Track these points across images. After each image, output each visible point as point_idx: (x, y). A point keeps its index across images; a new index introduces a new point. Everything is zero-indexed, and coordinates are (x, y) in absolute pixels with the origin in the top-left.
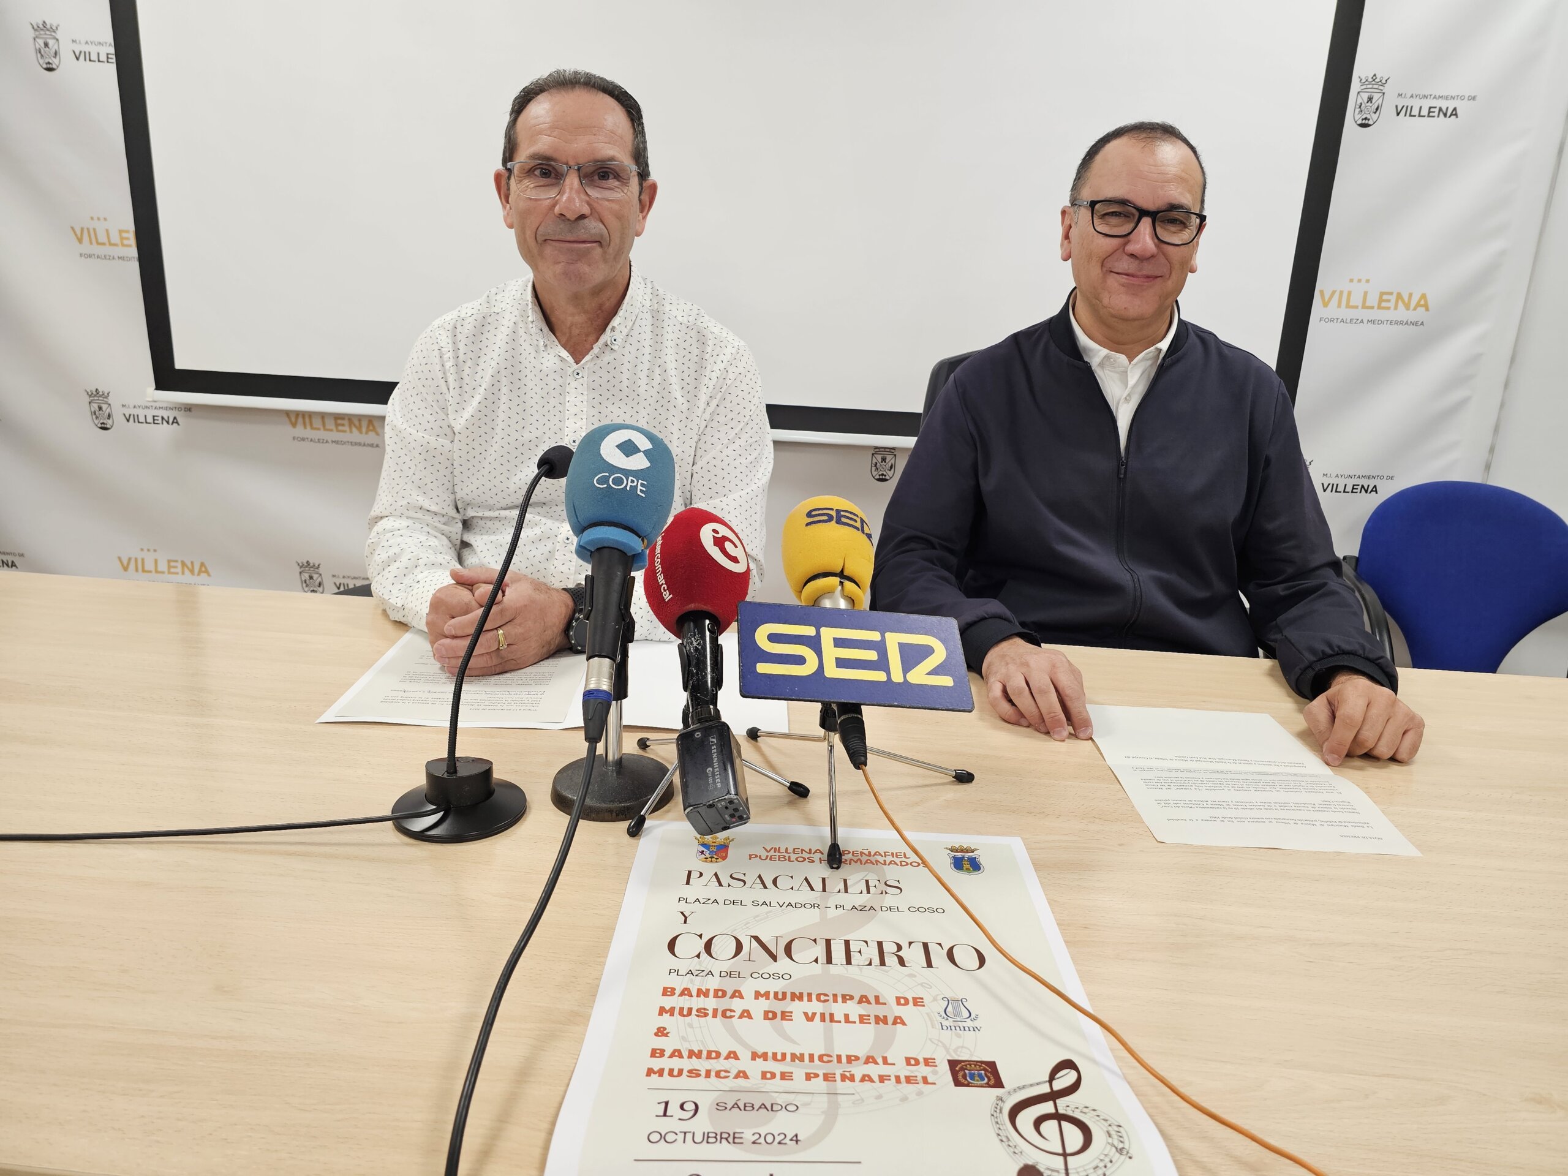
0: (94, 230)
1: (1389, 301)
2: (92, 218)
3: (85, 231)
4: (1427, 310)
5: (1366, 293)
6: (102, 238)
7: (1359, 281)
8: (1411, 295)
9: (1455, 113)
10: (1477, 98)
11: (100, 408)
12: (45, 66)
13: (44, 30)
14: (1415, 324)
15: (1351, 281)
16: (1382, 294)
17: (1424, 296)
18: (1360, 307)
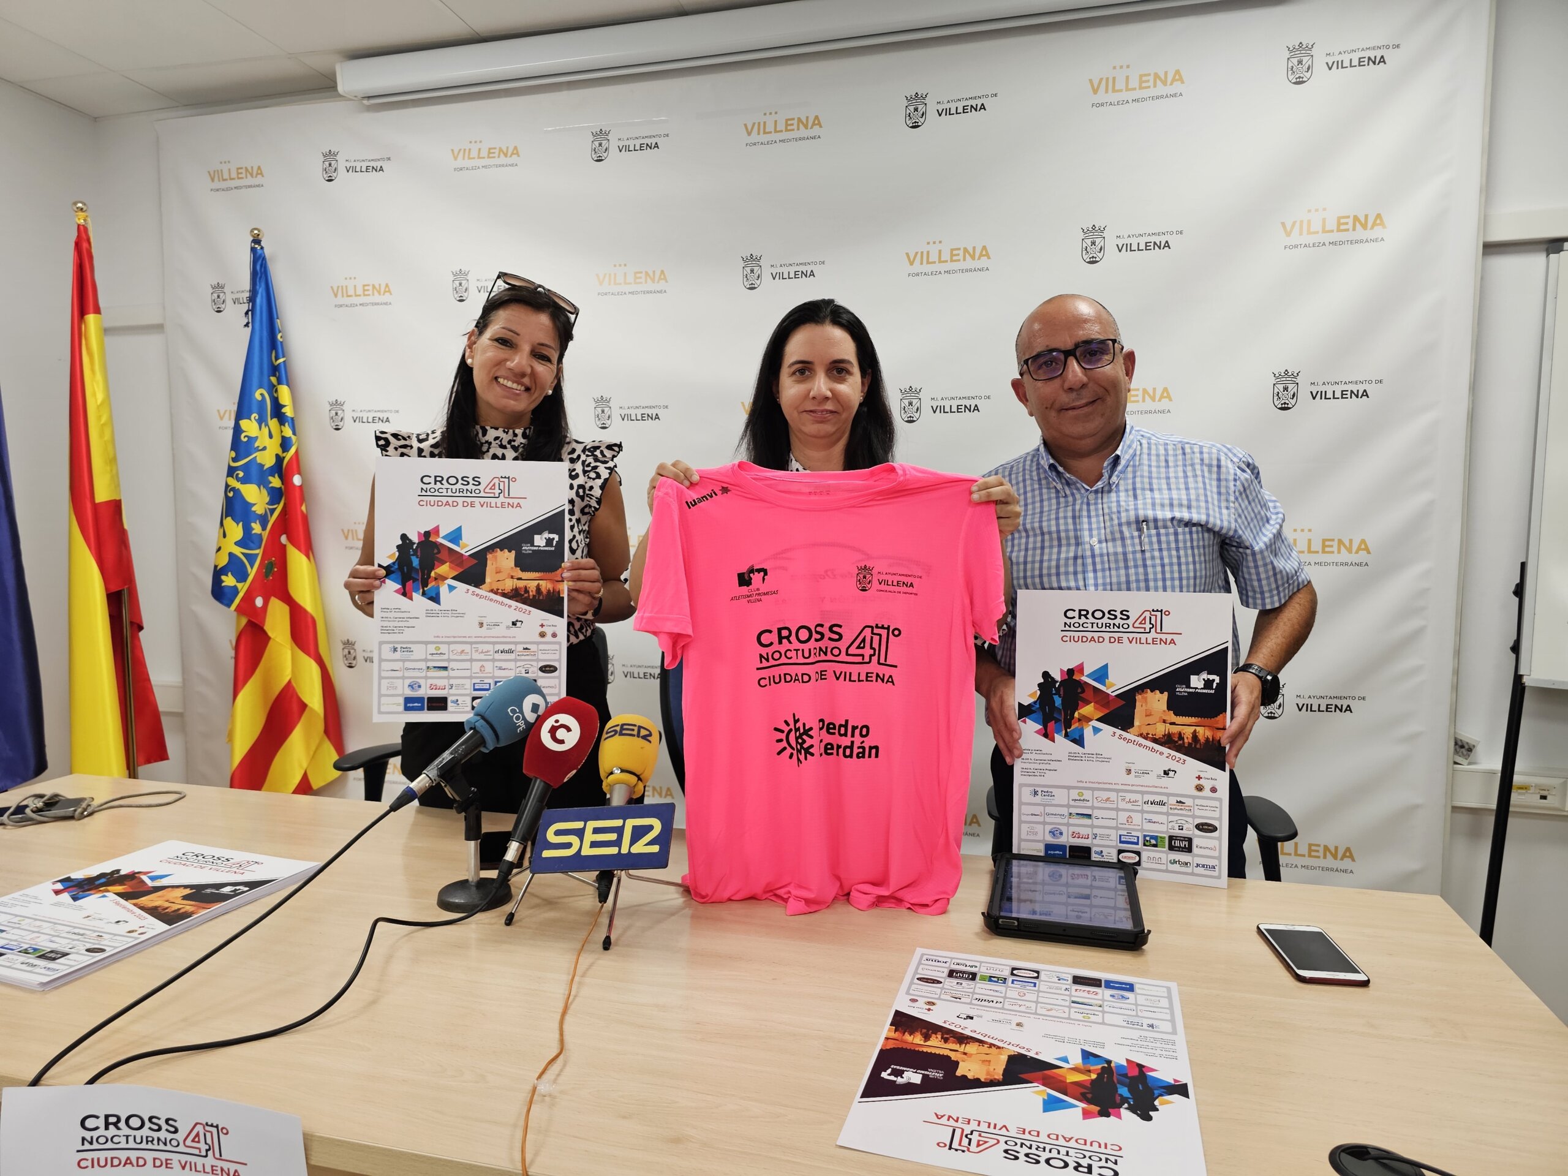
1: (1332, 546)
4: (1369, 553)
5: (1310, 541)
7: (1302, 530)
8: (1351, 541)
9: (1365, 394)
10: (1384, 381)
11: (349, 653)
13: (337, 405)
14: (1360, 564)
15: (1295, 530)
16: (1324, 541)
17: (1363, 541)
18: (1306, 552)
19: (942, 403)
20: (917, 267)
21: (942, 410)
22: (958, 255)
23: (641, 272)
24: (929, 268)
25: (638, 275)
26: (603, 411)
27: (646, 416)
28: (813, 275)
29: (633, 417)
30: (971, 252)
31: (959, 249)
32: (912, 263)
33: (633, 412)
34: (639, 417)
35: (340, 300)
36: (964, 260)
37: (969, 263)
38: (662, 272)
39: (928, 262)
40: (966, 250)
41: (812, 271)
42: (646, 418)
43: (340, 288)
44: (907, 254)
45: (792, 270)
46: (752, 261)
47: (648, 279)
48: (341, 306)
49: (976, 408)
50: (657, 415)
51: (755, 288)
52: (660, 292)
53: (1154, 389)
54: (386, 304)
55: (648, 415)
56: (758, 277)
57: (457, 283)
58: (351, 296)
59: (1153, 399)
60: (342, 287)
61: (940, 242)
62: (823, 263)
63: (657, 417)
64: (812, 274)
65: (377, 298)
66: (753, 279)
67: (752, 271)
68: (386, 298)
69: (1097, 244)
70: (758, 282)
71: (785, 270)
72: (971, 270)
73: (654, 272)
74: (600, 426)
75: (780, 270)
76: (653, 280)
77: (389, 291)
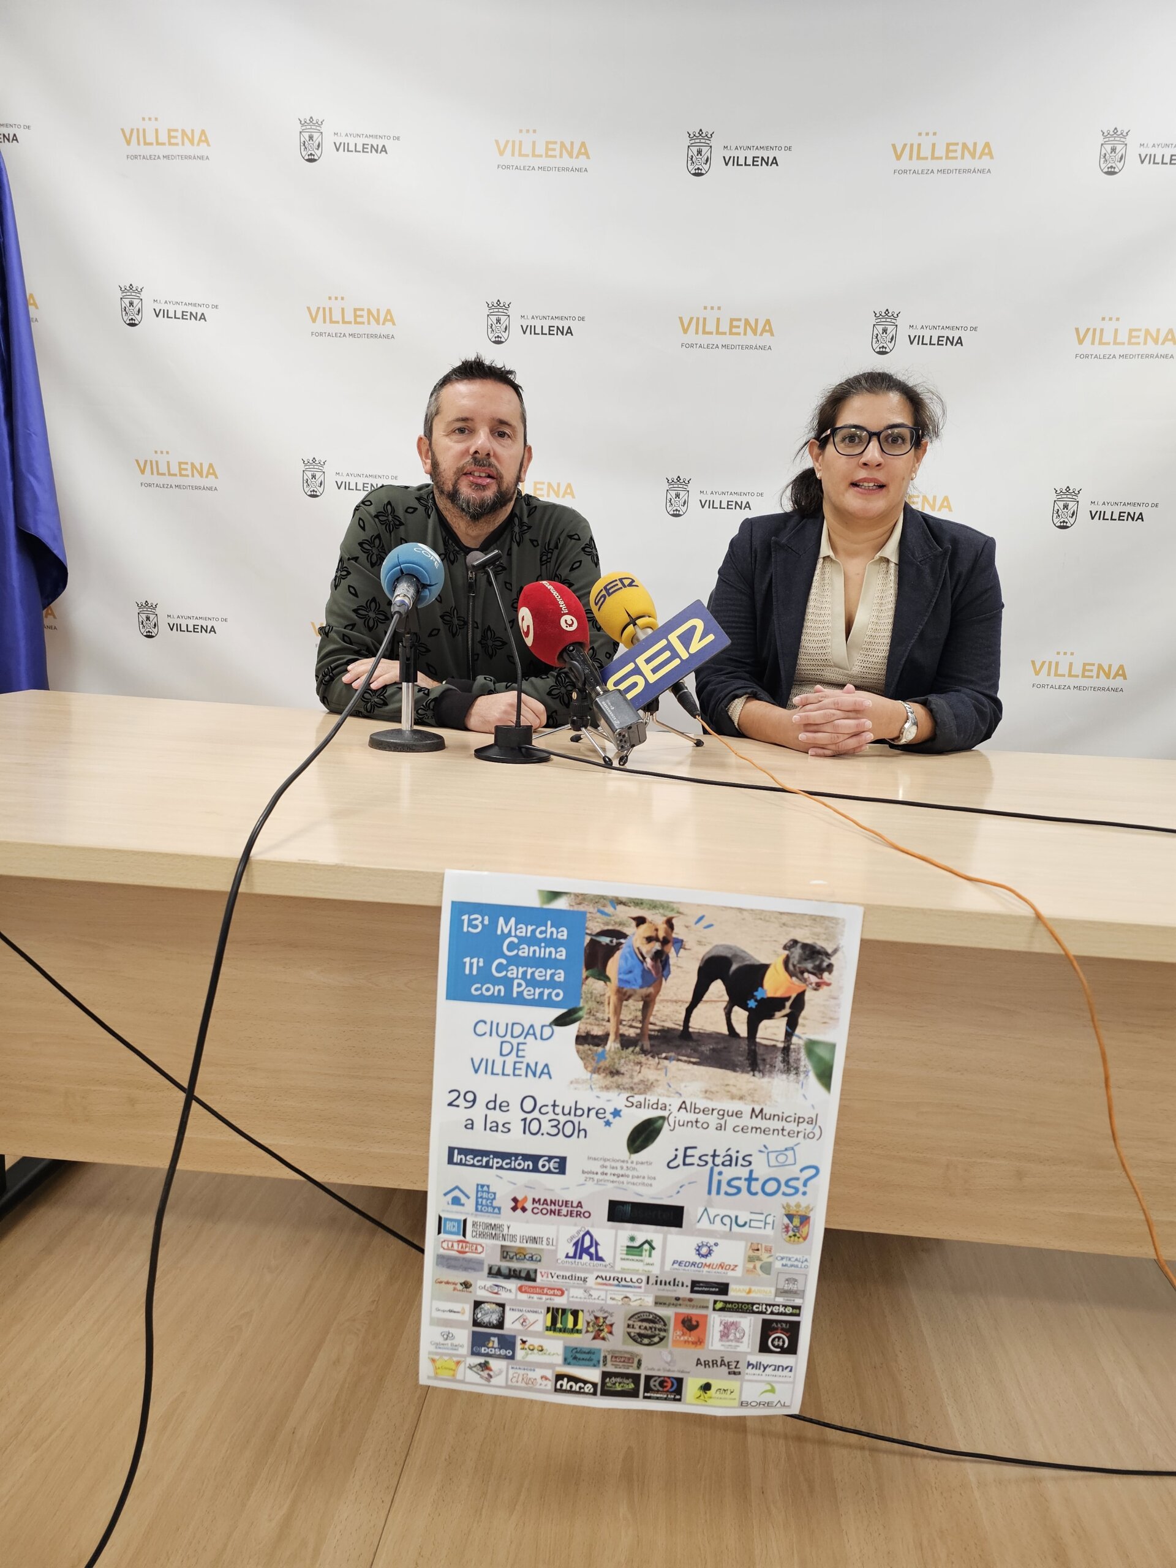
0: (157, 462)
2: (156, 452)
3: (148, 464)
6: (163, 469)
12: (128, 322)
19: (921, 333)
20: (905, 163)
21: (921, 340)
22: (956, 151)
23: (555, 143)
24: (919, 165)
25: (551, 146)
26: (498, 321)
27: (555, 329)
28: (776, 163)
29: (538, 330)
30: (971, 149)
31: (957, 144)
32: (898, 157)
33: (538, 324)
34: (546, 331)
35: (134, 149)
36: (963, 158)
37: (968, 163)
38: (583, 144)
39: (919, 158)
40: (965, 146)
41: (775, 158)
42: (555, 332)
43: (135, 132)
44: (894, 146)
45: (750, 155)
46: (700, 139)
47: (564, 153)
48: (136, 157)
49: (960, 341)
50: (569, 328)
51: (701, 174)
52: (579, 170)
53: (1158, 331)
54: (201, 158)
55: (558, 328)
56: (707, 161)
57: (306, 135)
58: (151, 144)
59: (1156, 341)
60: (138, 130)
61: (935, 134)
62: (790, 148)
63: (570, 331)
64: (775, 161)
65: (188, 149)
66: (699, 163)
67: (699, 152)
68: (202, 150)
69: (1117, 152)
70: (706, 167)
71: (741, 154)
72: (969, 171)
73: (572, 143)
74: (493, 339)
75: (735, 154)
76: (571, 156)
77: (207, 141)
